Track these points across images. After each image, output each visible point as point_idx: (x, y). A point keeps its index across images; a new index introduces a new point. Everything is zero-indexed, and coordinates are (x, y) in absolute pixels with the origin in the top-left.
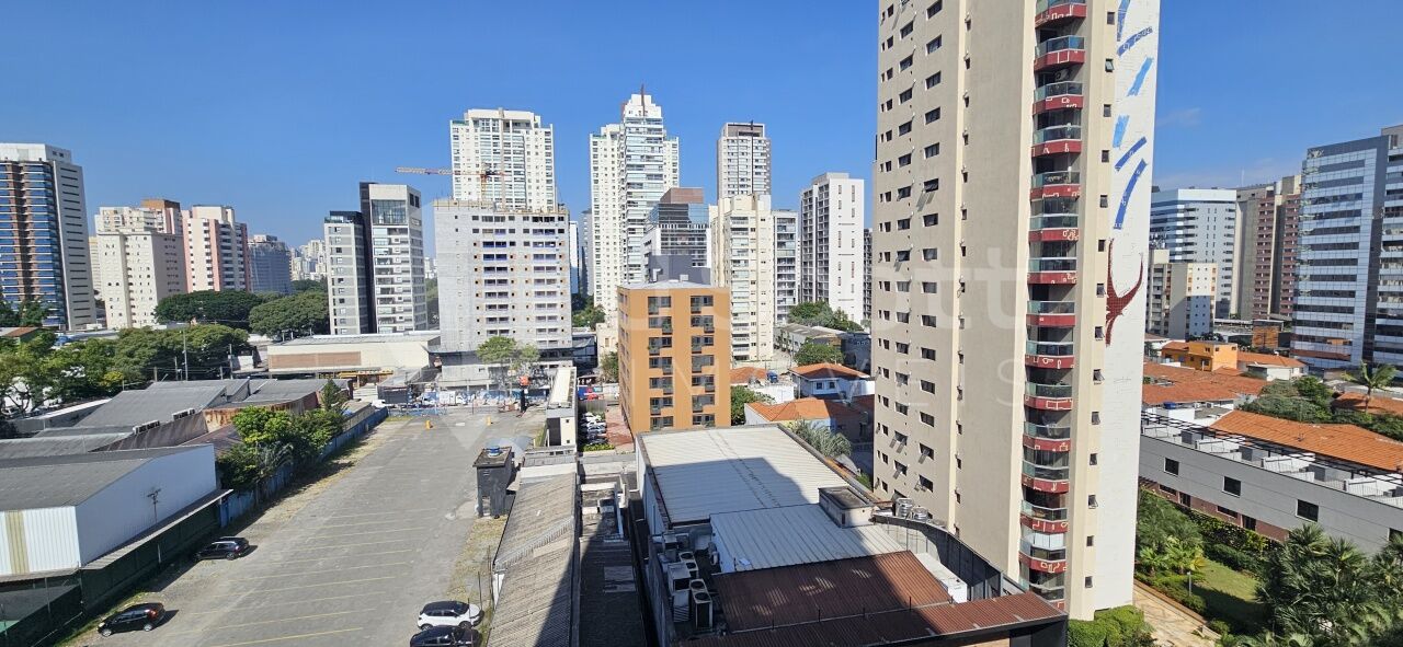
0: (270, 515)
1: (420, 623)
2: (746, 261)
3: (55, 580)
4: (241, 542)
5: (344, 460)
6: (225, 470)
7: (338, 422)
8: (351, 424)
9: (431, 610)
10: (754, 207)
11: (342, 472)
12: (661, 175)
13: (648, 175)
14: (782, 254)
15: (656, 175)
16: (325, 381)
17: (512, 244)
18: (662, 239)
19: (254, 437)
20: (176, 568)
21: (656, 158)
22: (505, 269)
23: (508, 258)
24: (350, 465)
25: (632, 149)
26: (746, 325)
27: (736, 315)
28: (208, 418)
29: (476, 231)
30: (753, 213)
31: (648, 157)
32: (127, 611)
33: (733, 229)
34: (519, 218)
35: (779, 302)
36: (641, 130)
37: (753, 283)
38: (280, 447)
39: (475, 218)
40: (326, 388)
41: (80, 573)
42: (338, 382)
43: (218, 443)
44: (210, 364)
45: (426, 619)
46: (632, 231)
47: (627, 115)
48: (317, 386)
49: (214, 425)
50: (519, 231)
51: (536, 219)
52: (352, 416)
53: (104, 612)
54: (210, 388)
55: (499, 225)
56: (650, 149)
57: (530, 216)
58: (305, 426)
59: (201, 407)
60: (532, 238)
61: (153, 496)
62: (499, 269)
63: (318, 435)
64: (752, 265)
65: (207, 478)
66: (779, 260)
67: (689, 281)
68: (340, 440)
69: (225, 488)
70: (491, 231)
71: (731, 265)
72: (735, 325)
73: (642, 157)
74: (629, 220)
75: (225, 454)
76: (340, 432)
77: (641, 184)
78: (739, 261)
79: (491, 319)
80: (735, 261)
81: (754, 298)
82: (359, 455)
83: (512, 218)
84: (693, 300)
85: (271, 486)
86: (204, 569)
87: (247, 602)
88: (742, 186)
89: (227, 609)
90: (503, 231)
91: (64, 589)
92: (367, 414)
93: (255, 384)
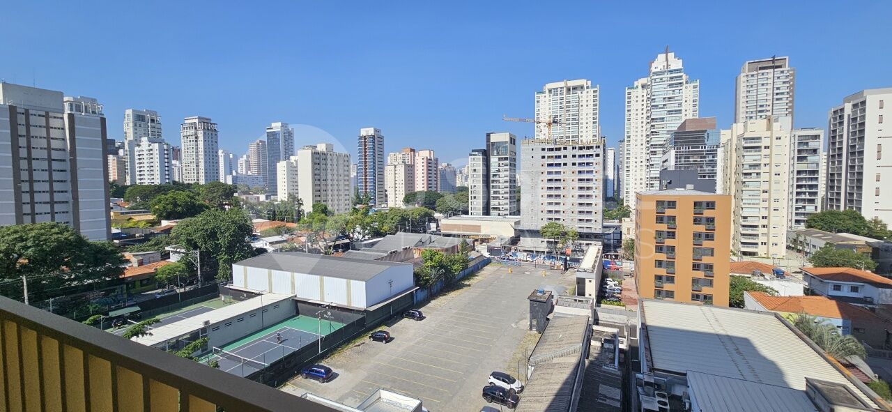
0: (433, 303)
1: (490, 381)
2: (758, 174)
3: (358, 311)
4: (420, 313)
5: (467, 282)
6: (417, 276)
7: (465, 262)
8: (471, 264)
9: (496, 375)
10: (769, 128)
11: (465, 288)
12: (680, 110)
13: (669, 111)
14: (803, 166)
15: (676, 111)
16: (461, 239)
17: (565, 164)
18: (676, 158)
19: (429, 264)
20: (396, 319)
21: (676, 99)
22: (560, 180)
23: (562, 173)
24: (469, 285)
25: (656, 94)
26: (756, 226)
27: (745, 218)
28: (414, 251)
29: (543, 157)
30: (768, 134)
31: (669, 98)
32: (380, 331)
33: (745, 148)
34: (570, 148)
35: (797, 209)
36: (664, 80)
37: (765, 192)
38: (439, 270)
39: (543, 149)
40: (462, 243)
41: (365, 310)
42: (468, 240)
43: (415, 264)
44: (418, 225)
45: (493, 380)
46: (654, 153)
47: (653, 70)
48: (457, 242)
49: (416, 256)
50: (570, 156)
51: (581, 148)
52: (473, 259)
53: (372, 330)
54: (416, 237)
55: (558, 153)
56: (672, 92)
57: (577, 146)
58: (451, 262)
59: (412, 246)
60: (577, 160)
61: (390, 283)
62: (556, 180)
63: (455, 267)
64: (764, 177)
65: (410, 280)
66: (799, 172)
67: (694, 189)
68: (466, 271)
69: (416, 286)
70: (552, 157)
71: (743, 178)
72: (743, 226)
73: (664, 98)
74: (652, 145)
75: (417, 270)
76: (466, 267)
77: (663, 118)
78: (750, 174)
79: (550, 211)
80: (746, 174)
81: (766, 204)
82: (474, 281)
83: (565, 148)
84: (695, 204)
85: (435, 289)
86: (406, 321)
87: (418, 343)
88: (760, 111)
89: (412, 344)
90: (559, 157)
91: (360, 316)
92: (481, 259)
93: (434, 237)
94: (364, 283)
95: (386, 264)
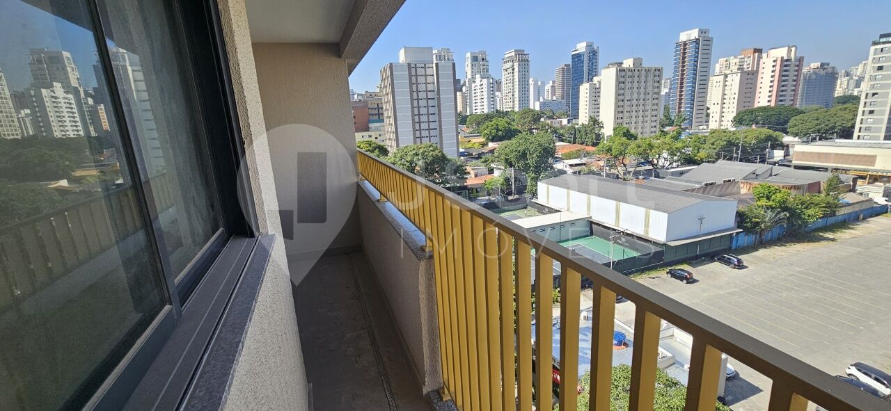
0: (762, 252)
5: (829, 235)
6: (741, 218)
7: (831, 209)
8: (842, 212)
9: (859, 367)
11: (823, 243)
16: (829, 175)
19: (763, 202)
24: (833, 240)
28: (742, 185)
32: (680, 270)
38: (779, 213)
40: (831, 180)
41: (665, 244)
42: (843, 177)
43: (741, 201)
48: (823, 178)
49: (744, 191)
52: (848, 205)
53: (671, 266)
54: (748, 168)
58: (802, 204)
59: (739, 178)
61: (701, 219)
63: (811, 212)
65: (731, 221)
68: (831, 220)
69: (739, 227)
75: (743, 208)
76: (833, 214)
82: (843, 235)
85: (768, 236)
91: (653, 249)
92: (864, 207)
93: (776, 169)
94: (666, 215)
95: (698, 197)
